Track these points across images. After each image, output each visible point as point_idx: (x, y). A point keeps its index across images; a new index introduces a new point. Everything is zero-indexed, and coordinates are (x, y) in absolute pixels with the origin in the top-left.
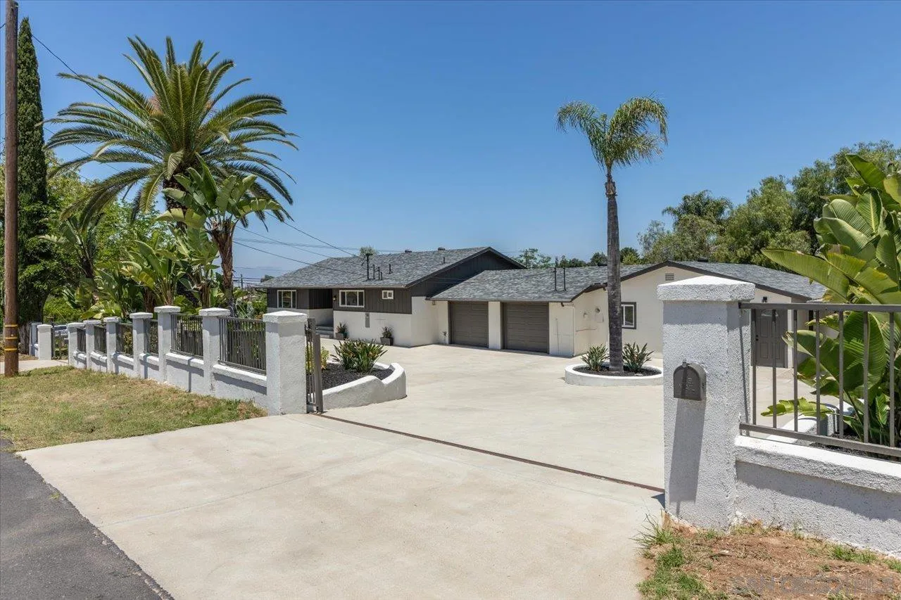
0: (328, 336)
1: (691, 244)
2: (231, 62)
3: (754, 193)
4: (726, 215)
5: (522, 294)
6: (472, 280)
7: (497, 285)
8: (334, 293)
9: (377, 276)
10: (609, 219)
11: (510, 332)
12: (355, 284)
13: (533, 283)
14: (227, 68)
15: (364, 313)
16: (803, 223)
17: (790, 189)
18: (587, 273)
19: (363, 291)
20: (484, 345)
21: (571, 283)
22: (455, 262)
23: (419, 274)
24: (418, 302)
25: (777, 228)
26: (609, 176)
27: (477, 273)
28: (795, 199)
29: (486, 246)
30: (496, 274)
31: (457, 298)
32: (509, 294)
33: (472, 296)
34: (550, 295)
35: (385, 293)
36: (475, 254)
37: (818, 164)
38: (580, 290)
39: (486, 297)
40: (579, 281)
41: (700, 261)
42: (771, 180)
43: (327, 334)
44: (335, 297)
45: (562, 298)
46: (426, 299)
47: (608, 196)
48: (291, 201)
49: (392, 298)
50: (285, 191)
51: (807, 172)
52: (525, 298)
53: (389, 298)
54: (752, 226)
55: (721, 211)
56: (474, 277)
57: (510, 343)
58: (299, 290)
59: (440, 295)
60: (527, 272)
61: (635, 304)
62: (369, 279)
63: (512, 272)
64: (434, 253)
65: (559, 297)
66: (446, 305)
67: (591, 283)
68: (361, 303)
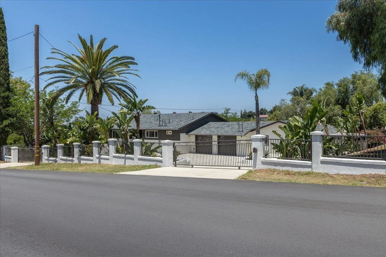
2: (117, 46)
4: (314, 96)
5: (226, 133)
7: (216, 128)
8: (143, 132)
9: (164, 124)
10: (256, 108)
12: (154, 128)
13: (230, 128)
14: (115, 48)
15: (158, 141)
16: (339, 102)
17: (336, 87)
18: (251, 124)
19: (157, 131)
20: (211, 153)
21: (245, 128)
22: (198, 119)
23: (183, 124)
24: (183, 136)
26: (256, 94)
27: (207, 123)
28: (337, 91)
30: (215, 124)
31: (199, 134)
32: (221, 132)
33: (206, 133)
34: (237, 133)
35: (168, 132)
36: (206, 115)
38: (248, 131)
39: (212, 134)
40: (248, 127)
42: (329, 83)
45: (242, 134)
46: (186, 134)
49: (171, 134)
50: (135, 93)
51: (341, 81)
53: (170, 134)
56: (206, 125)
59: (192, 133)
60: (228, 123)
61: (268, 136)
62: (160, 126)
63: (222, 123)
64: (187, 114)
65: (240, 134)
66: (194, 137)
67: (252, 128)
68: (156, 136)
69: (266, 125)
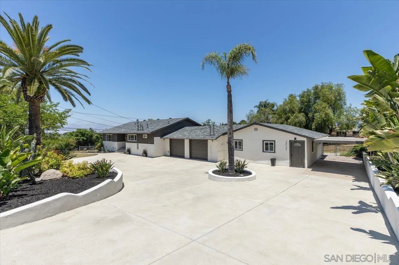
0: (123, 153)
1: (263, 118)
2: (51, 25)
3: (285, 99)
4: (275, 108)
5: (197, 136)
6: (180, 130)
7: (189, 132)
8: (126, 136)
9: (141, 129)
10: (228, 102)
11: (193, 151)
13: (203, 131)
14: (50, 29)
15: (136, 144)
16: (303, 110)
17: (298, 98)
19: (136, 135)
20: (183, 157)
21: (217, 131)
22: (173, 123)
24: (157, 139)
25: (293, 113)
26: (228, 82)
27: (182, 128)
28: (300, 102)
29: (186, 117)
31: (172, 137)
32: (192, 136)
33: (178, 137)
34: (208, 137)
35: (144, 135)
36: (182, 120)
37: (308, 90)
38: (220, 135)
39: (183, 137)
40: (220, 131)
41: (268, 123)
42: (292, 95)
43: (123, 152)
44: (126, 137)
45: (212, 138)
46: (161, 138)
47: (228, 91)
48: (90, 94)
49: (147, 137)
50: (86, 89)
51: (304, 92)
52: (198, 138)
53: (145, 137)
54: (284, 111)
55: (273, 107)
57: (193, 156)
58: (114, 134)
59: (166, 137)
61: (242, 140)
62: (138, 130)
63: (193, 128)
64: (167, 120)
65: (211, 137)
66: (168, 140)
67: (224, 131)
68: (135, 140)
69: (239, 128)
